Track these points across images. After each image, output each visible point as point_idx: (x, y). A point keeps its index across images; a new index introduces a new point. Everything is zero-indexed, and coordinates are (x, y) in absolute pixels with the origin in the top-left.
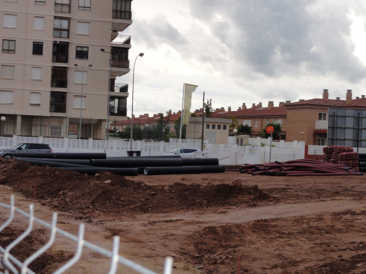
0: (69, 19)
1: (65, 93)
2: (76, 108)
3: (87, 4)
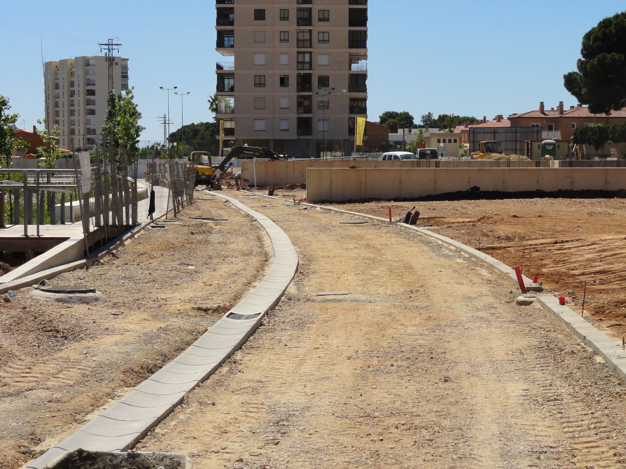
0: (310, 53)
1: (311, 118)
2: (320, 128)
3: (326, 38)
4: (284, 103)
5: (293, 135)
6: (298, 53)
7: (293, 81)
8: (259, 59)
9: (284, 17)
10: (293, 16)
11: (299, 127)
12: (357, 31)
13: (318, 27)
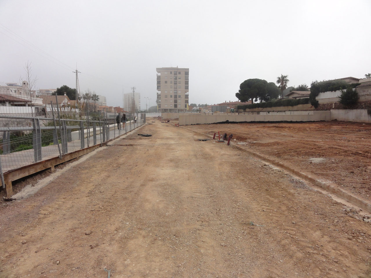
0: (177, 90)
1: (177, 104)
2: (179, 107)
3: (180, 87)
4: (171, 101)
5: (173, 108)
6: (174, 90)
7: (173, 96)
8: (166, 92)
9: (171, 83)
10: (173, 82)
11: (174, 106)
12: (187, 86)
13: (178, 85)
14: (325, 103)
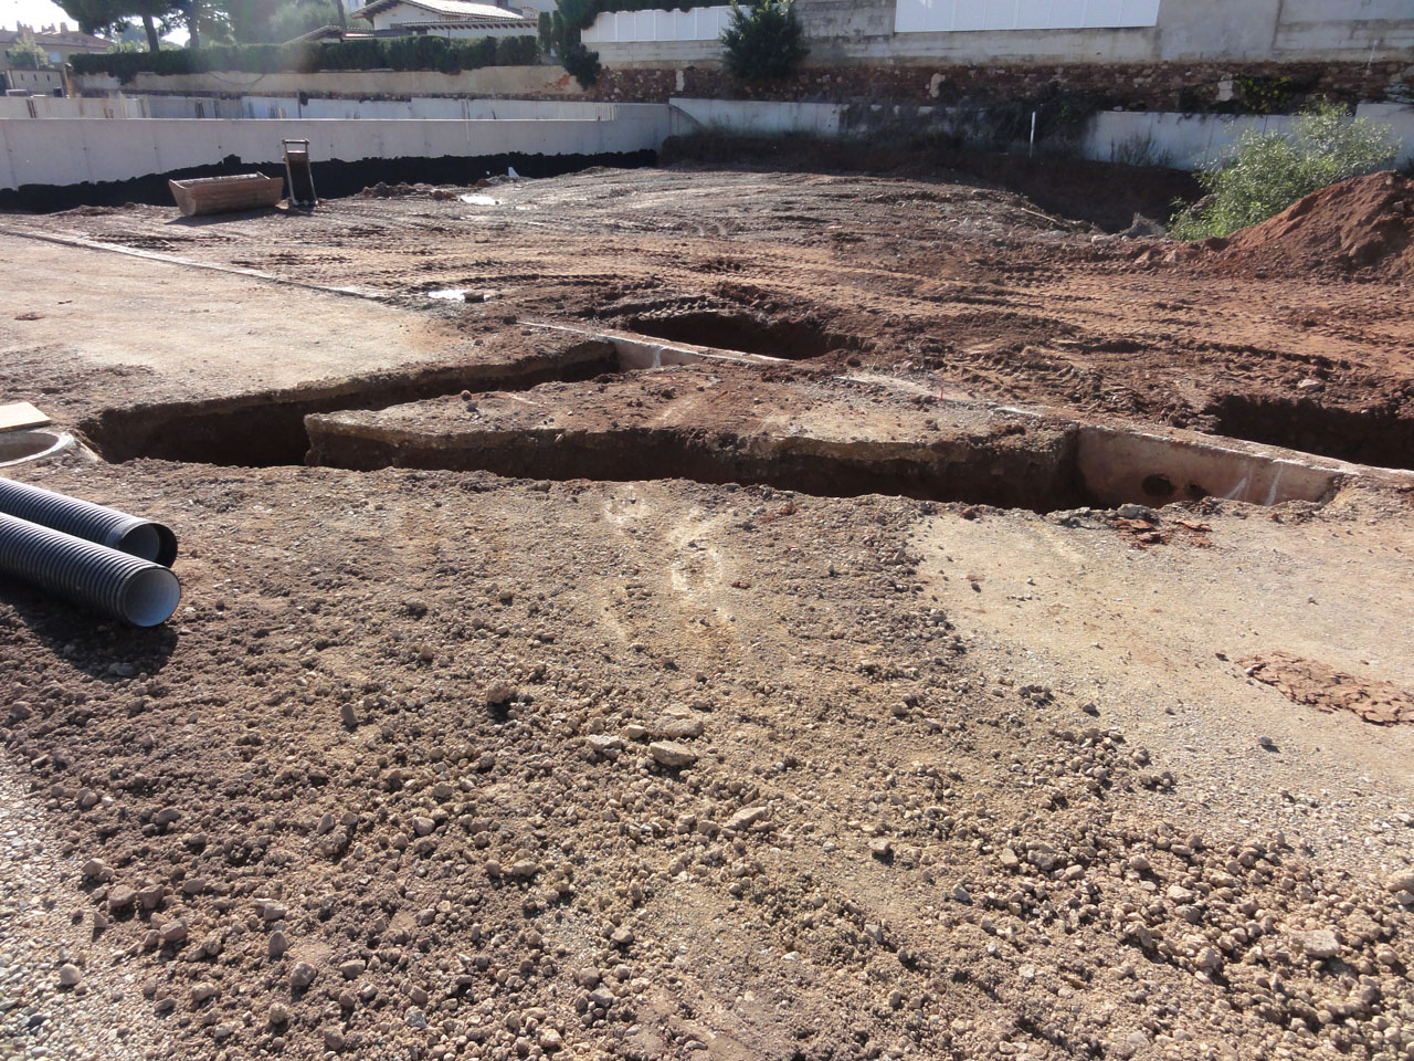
14: (636, 66)
